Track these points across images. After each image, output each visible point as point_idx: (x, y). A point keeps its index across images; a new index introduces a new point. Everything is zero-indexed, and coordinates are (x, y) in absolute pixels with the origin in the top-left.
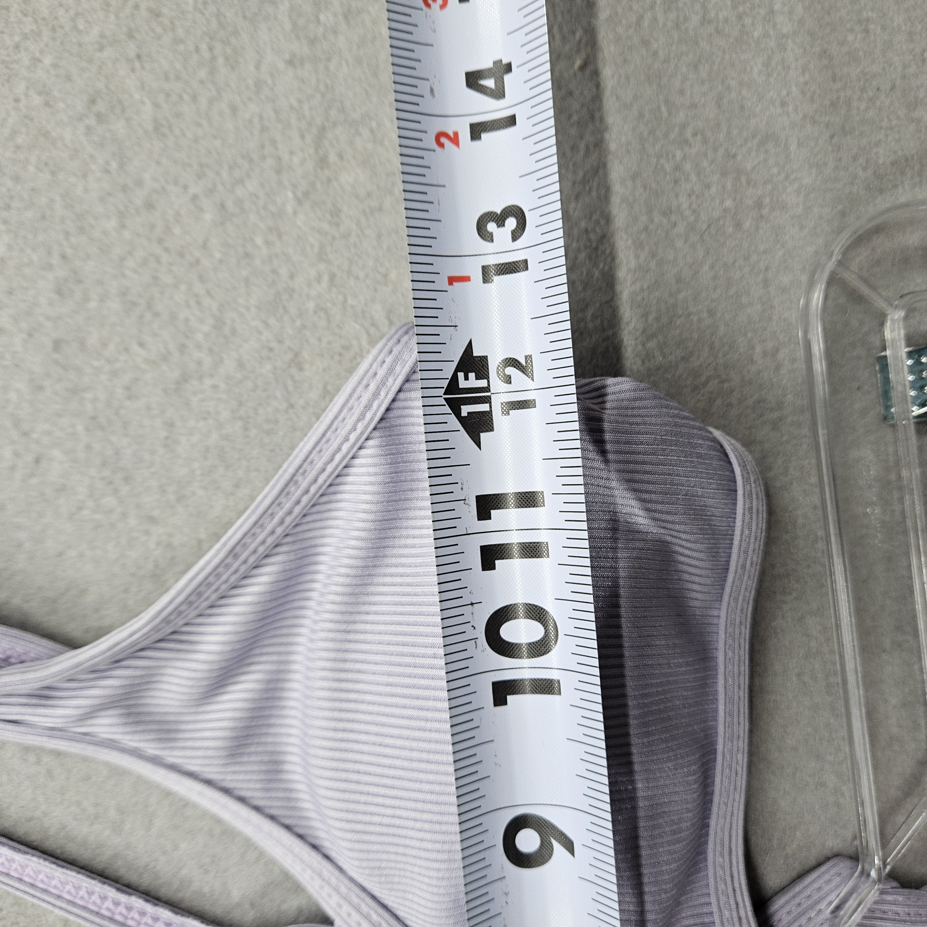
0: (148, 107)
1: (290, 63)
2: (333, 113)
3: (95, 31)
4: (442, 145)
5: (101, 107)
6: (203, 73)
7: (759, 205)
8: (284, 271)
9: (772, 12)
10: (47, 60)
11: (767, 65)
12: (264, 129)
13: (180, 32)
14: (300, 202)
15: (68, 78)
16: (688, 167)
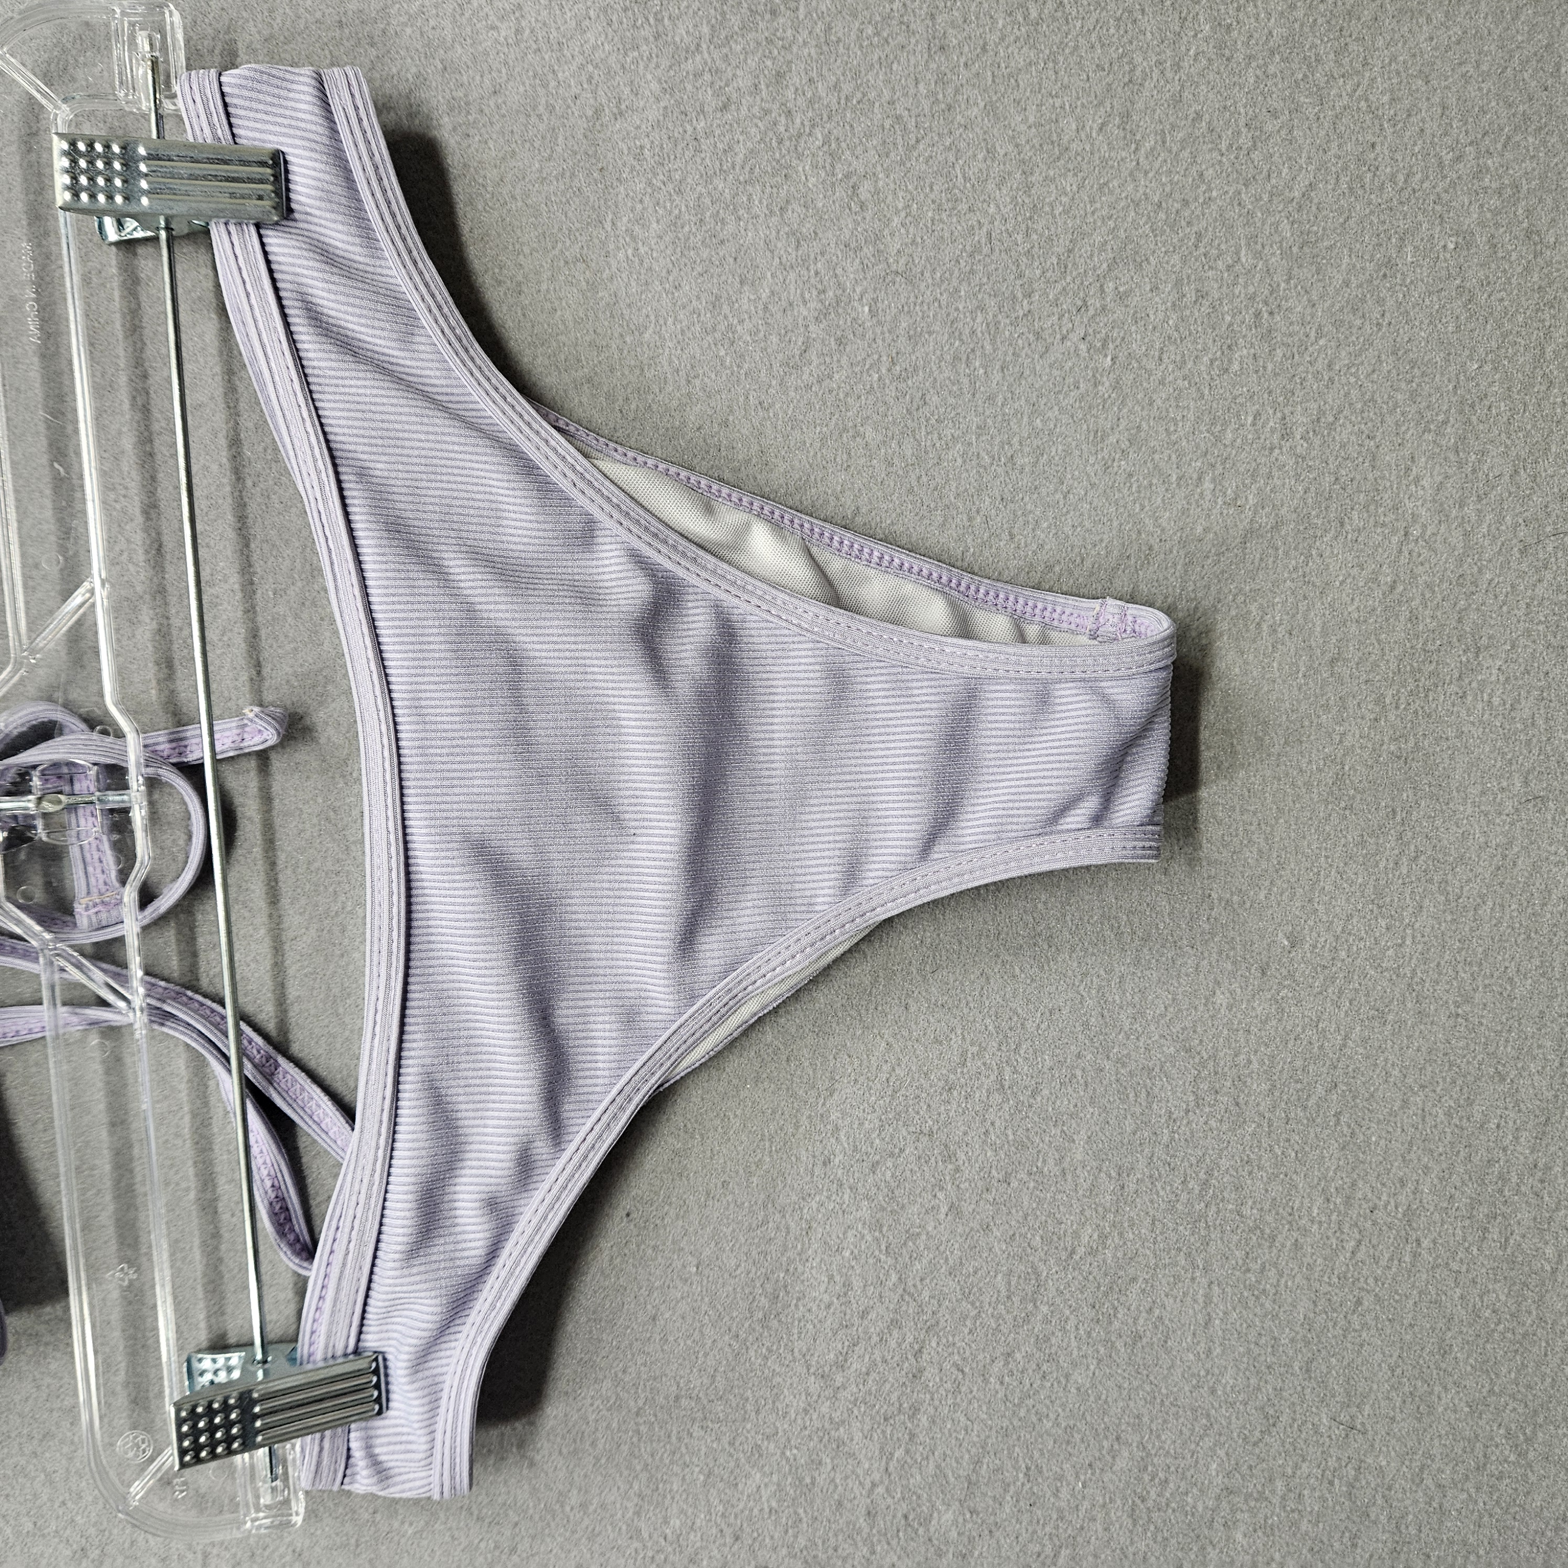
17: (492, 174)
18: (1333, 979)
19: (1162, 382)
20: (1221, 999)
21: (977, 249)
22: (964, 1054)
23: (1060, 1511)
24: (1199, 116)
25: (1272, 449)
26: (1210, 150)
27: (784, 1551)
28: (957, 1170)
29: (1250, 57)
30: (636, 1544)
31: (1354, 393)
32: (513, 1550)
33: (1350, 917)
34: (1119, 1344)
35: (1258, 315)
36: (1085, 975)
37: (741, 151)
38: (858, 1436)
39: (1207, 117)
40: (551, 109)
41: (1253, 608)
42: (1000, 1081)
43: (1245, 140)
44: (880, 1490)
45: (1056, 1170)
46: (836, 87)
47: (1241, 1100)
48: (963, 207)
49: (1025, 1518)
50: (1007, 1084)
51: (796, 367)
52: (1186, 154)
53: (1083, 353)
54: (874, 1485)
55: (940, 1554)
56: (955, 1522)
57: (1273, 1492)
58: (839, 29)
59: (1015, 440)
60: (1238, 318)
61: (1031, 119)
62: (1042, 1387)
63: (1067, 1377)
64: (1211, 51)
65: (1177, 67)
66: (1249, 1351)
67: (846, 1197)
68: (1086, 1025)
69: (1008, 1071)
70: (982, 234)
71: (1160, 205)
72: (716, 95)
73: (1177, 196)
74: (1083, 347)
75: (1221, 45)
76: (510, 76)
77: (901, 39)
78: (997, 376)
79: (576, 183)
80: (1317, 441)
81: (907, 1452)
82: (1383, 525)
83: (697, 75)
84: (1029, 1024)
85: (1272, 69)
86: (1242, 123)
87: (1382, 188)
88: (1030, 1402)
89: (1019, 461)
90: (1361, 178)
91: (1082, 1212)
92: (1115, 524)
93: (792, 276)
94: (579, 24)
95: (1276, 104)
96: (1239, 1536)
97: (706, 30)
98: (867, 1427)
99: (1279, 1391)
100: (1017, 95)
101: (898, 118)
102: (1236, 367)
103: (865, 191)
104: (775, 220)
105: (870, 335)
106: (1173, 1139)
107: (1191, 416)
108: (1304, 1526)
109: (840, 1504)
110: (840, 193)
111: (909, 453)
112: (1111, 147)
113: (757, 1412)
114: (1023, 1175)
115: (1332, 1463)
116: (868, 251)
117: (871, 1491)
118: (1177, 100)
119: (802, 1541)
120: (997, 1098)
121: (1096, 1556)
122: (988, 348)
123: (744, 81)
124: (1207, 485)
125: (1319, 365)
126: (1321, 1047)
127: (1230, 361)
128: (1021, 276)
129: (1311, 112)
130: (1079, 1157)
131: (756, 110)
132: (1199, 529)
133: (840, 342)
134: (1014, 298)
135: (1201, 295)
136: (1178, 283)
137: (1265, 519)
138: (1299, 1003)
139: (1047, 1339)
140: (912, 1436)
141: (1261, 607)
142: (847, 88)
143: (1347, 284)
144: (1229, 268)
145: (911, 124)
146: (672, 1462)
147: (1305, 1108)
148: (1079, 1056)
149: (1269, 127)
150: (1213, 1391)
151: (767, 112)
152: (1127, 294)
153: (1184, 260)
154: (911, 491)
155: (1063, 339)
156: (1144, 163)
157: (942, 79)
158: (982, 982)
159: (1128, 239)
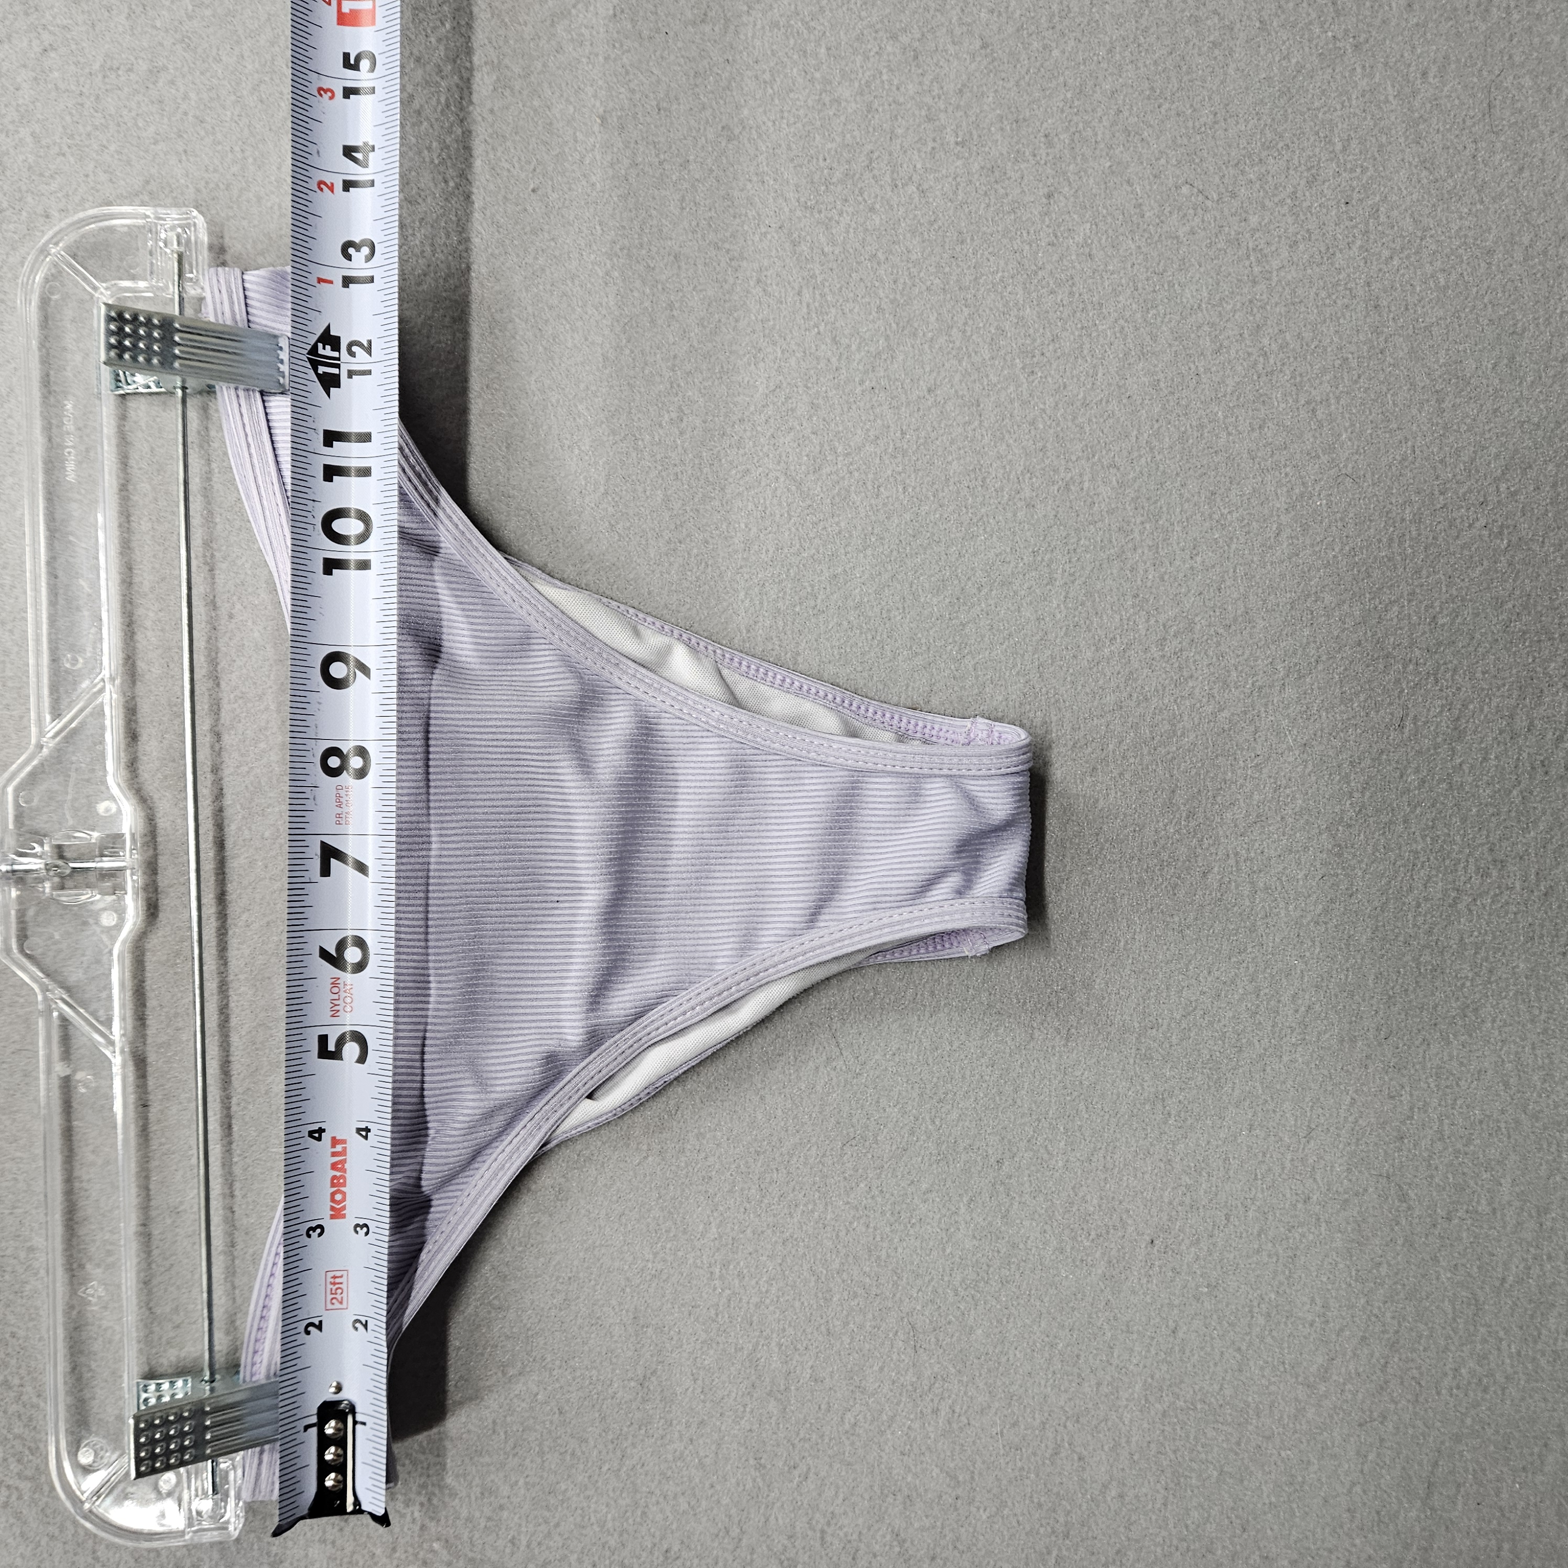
3: (152, 129)
4: (321, 190)
6: (235, 169)
7: (671, 306)
9: (687, 162)
10: (113, 148)
11: (683, 199)
13: (219, 136)
15: (129, 163)
21: (1404, 458)
28: (1409, 1208)
30: (1164, 1533)
34: (1543, 1362)
36: (1505, 1042)
37: (1230, 382)
42: (1440, 1131)
44: (1358, 1489)
45: (1488, 1210)
46: (1299, 336)
48: (1394, 426)
49: (1474, 1516)
50: (1447, 1133)
51: (1270, 547)
52: (1557, 387)
53: (1485, 538)
54: (1352, 1484)
56: (1418, 1519)
58: (1301, 292)
59: (1437, 604)
61: (1442, 360)
63: (1503, 1389)
65: (1548, 322)
67: (1323, 1229)
68: (1507, 1085)
69: (1446, 1123)
70: (1407, 448)
71: (1539, 425)
72: (1213, 341)
74: (1485, 533)
76: (1064, 328)
77: (1346, 301)
78: (1422, 555)
79: (1110, 408)
81: (1378, 1455)
83: (1199, 327)
84: (1462, 1083)
91: (1510, 1246)
93: (1269, 477)
94: (1114, 290)
97: (1205, 294)
98: (1345, 1432)
100: (1431, 342)
101: (1345, 359)
103: (1321, 413)
104: (1256, 434)
105: (1326, 522)
110: (1303, 414)
112: (1502, 381)
116: (1325, 459)
117: (1350, 1490)
120: (1439, 1146)
122: (1415, 533)
123: (1233, 332)
128: (1435, 479)
130: (1506, 1198)
131: (1241, 353)
133: (1304, 527)
134: (1432, 495)
139: (1485, 1357)
142: (1307, 336)
145: (1354, 364)
148: (1503, 1112)
151: (1249, 354)
152: (1517, 492)
155: (1470, 526)
156: (1525, 393)
157: (1377, 331)
158: (1424, 1047)
159: (1516, 451)
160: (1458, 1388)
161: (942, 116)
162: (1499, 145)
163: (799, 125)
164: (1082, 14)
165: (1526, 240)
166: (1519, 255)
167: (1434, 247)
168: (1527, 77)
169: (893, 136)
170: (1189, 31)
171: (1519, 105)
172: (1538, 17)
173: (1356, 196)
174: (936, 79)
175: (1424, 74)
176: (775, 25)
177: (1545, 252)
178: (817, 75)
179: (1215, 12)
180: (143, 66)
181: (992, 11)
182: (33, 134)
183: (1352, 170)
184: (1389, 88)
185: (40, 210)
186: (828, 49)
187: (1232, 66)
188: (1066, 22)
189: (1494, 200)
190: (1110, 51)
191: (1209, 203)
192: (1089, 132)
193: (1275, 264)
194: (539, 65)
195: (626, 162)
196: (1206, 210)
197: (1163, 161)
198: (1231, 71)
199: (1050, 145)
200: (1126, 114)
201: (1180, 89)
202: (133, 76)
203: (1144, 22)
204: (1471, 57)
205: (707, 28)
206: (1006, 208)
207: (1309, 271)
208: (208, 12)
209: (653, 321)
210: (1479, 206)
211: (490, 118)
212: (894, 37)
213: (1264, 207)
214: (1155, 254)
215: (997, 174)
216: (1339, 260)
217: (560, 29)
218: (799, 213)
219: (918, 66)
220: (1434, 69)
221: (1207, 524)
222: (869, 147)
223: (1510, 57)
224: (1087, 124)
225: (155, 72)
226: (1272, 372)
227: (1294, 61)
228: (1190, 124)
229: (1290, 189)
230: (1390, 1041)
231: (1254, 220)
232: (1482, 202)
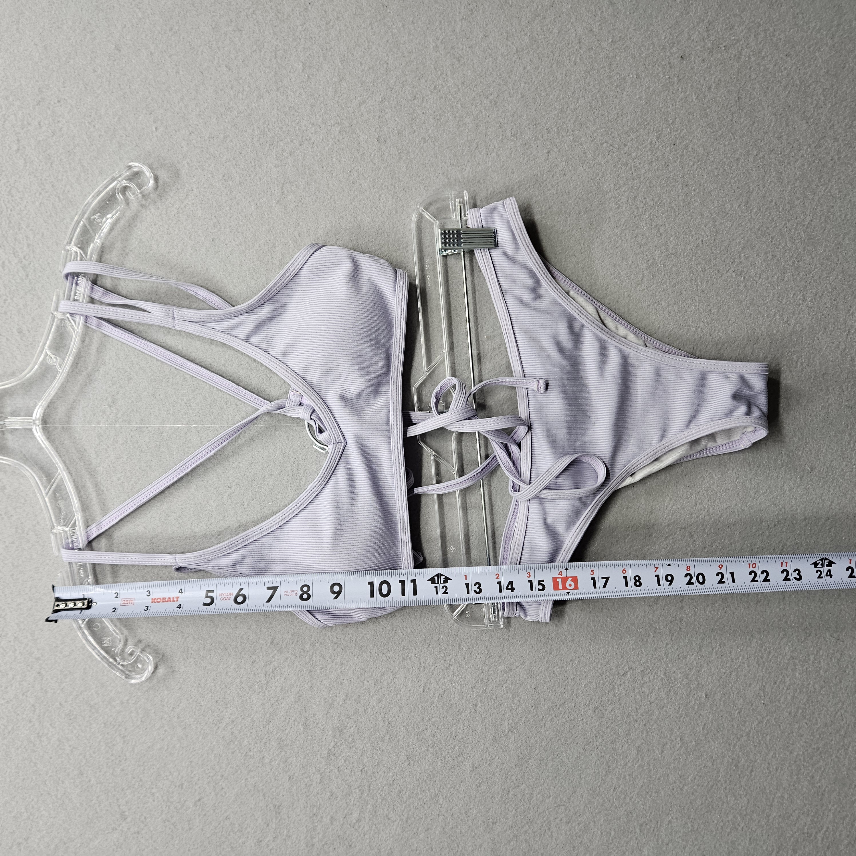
0: (238, 178)
1: (275, 166)
2: (286, 180)
3: (225, 157)
5: (226, 178)
6: (252, 169)
7: (403, 206)
8: (272, 222)
9: (409, 152)
10: (213, 165)
11: (407, 167)
12: (268, 184)
13: (247, 158)
14: (277, 204)
15: (218, 170)
16: (383, 196)
17: (549, 232)
18: (827, 481)
19: (761, 284)
20: (786, 487)
21: (698, 246)
22: (696, 502)
23: (732, 659)
24: (772, 201)
25: (799, 305)
26: (776, 212)
27: (637, 663)
29: (789, 182)
31: (829, 286)
32: (551, 653)
33: (832, 461)
35: (794, 262)
36: (738, 478)
37: (623, 220)
38: (662, 627)
39: (774, 201)
40: (566, 212)
41: (795, 357)
43: (788, 207)
44: (669, 646)
46: (653, 200)
47: (794, 522)
48: (693, 233)
49: (720, 660)
51: (639, 284)
52: (767, 213)
53: (734, 276)
54: (667, 644)
55: (690, 669)
56: (695, 659)
57: (809, 659)
58: (654, 182)
59: (711, 304)
60: (787, 263)
61: (716, 205)
62: (725, 616)
63: (734, 613)
64: (775, 181)
65: (764, 186)
66: (799, 610)
68: (738, 495)
69: (711, 509)
70: (699, 241)
71: (759, 229)
72: (616, 204)
73: (764, 226)
74: (734, 274)
75: (779, 179)
76: (554, 203)
77: (673, 184)
78: (705, 284)
79: (573, 233)
80: (816, 303)
81: (678, 633)
82: (840, 329)
83: (610, 199)
84: (718, 494)
85: (796, 185)
86: (787, 201)
87: (837, 219)
88: (721, 621)
89: (713, 311)
90: (828, 217)
92: (746, 330)
93: (639, 256)
94: (575, 187)
95: (798, 195)
96: (797, 674)
97: (612, 186)
98: (665, 624)
99: (810, 624)
100: (711, 198)
101: (672, 208)
102: (786, 279)
103: (662, 230)
105: (663, 274)
106: (769, 535)
107: (771, 295)
108: (822, 672)
109: (656, 649)
110: (653, 231)
111: (676, 310)
112: (742, 212)
113: (628, 616)
114: (717, 544)
115: (831, 651)
116: (663, 248)
117: (666, 646)
118: (764, 197)
119: (643, 660)
121: (745, 676)
122: (702, 276)
123: (624, 200)
124: (778, 317)
125: (816, 278)
126: (823, 505)
127: (784, 277)
128: (713, 253)
129: (811, 197)
131: (628, 208)
132: (775, 332)
133: (653, 276)
134: (710, 260)
135: (774, 256)
136: (766, 253)
137: (798, 328)
138: (814, 490)
140: (680, 628)
141: (797, 357)
142: (656, 199)
143: (825, 251)
144: (783, 248)
145: (677, 210)
146: (601, 629)
147: (817, 526)
148: (736, 505)
149: (796, 203)
150: (786, 622)
151: (631, 209)
152: (748, 257)
153: (768, 246)
154: (677, 321)
155: (727, 272)
156: (753, 217)
157: (687, 195)
158: (702, 479)
159: (748, 240)
160: (714, 610)
161: (506, 126)
162: (743, 114)
163: (450, 135)
164: (562, 80)
165: (755, 153)
166: (751, 159)
167: (713, 159)
168: (757, 84)
169: (486, 135)
170: (607, 82)
171: (753, 96)
172: (763, 58)
173: (678, 141)
174: (503, 111)
175: (710, 88)
176: (441, 97)
177: (763, 157)
178: (457, 115)
179: (618, 73)
180: (222, 136)
181: (525, 83)
182: (188, 163)
183: (677, 131)
184: (693, 96)
185: (190, 188)
186: (461, 104)
187: (625, 94)
188: (556, 84)
189: (740, 137)
190: (573, 93)
191: (615, 150)
192: (565, 126)
193: (643, 171)
194: (355, 121)
195: (387, 154)
196: (613, 152)
197: (595, 134)
198: (624, 95)
199: (549, 132)
200: (580, 117)
201: (602, 105)
202: (218, 140)
203: (587, 81)
204: (731, 78)
205: (416, 102)
206: (531, 159)
207: (657, 173)
208: (242, 115)
209: (396, 212)
210: (733, 141)
211: (338, 143)
212: (487, 97)
213: (638, 149)
214: (592, 172)
215: (527, 146)
216: (670, 168)
217: (362, 108)
218: (450, 168)
219: (496, 107)
220: (714, 86)
221: (612, 276)
222: (476, 141)
223: (750, 77)
224: (564, 122)
225: (226, 137)
226: (641, 215)
227: (651, 89)
228: (607, 118)
229: (649, 141)
230: (687, 476)
231: (634, 155)
232: (734, 139)
